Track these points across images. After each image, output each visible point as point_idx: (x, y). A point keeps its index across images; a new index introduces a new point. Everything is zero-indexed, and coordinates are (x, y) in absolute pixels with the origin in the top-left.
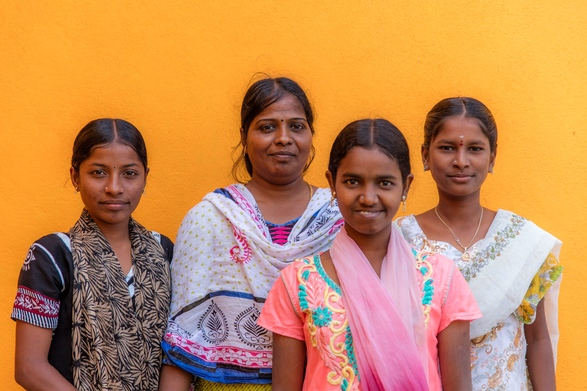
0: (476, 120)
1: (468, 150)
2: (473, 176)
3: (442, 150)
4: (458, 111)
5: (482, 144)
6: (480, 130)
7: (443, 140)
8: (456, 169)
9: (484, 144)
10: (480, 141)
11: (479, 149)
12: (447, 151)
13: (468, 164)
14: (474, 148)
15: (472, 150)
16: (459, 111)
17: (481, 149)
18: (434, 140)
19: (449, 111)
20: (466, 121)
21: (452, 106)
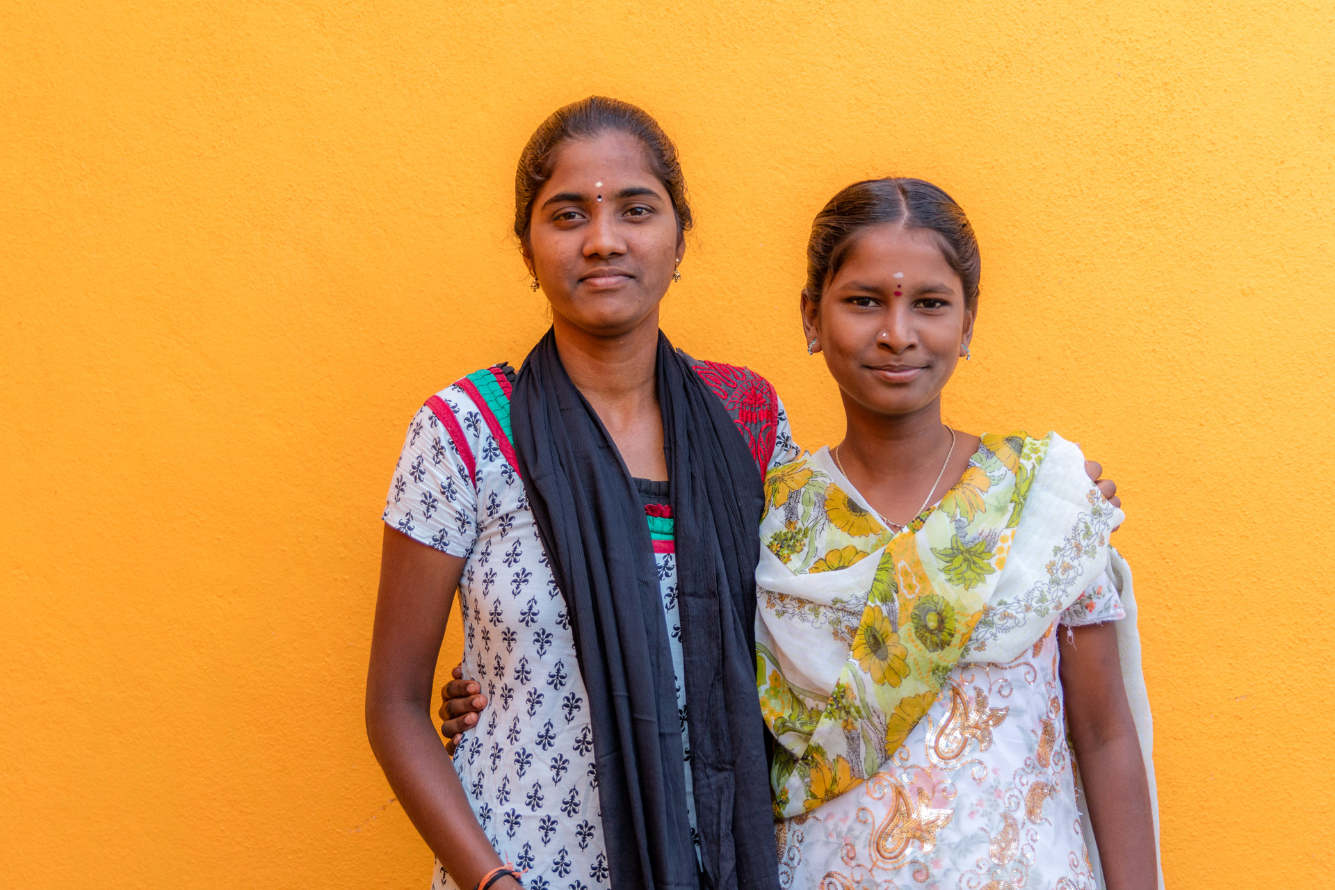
0: (932, 234)
1: (914, 307)
2: (928, 367)
3: (851, 306)
4: (892, 212)
5: (945, 293)
6: (941, 258)
7: (854, 283)
8: (885, 354)
9: (951, 292)
10: (943, 285)
11: (938, 304)
12: (864, 307)
13: (914, 340)
14: (927, 301)
15: (922, 305)
16: (890, 214)
17: (944, 303)
18: (832, 281)
19: (869, 212)
20: (909, 237)
21: (875, 202)
